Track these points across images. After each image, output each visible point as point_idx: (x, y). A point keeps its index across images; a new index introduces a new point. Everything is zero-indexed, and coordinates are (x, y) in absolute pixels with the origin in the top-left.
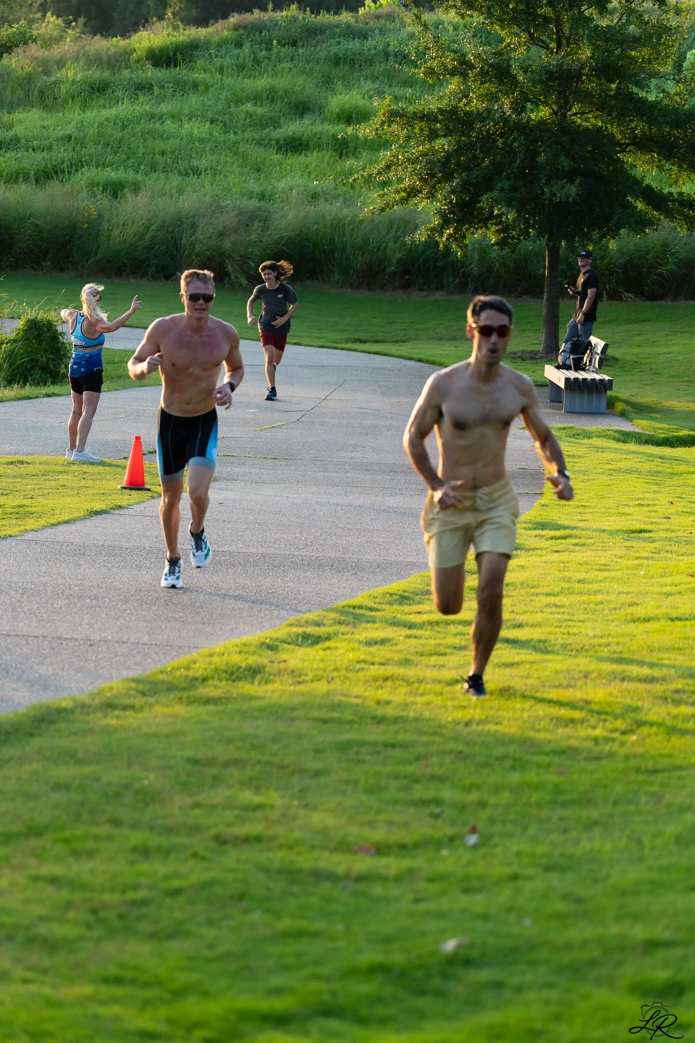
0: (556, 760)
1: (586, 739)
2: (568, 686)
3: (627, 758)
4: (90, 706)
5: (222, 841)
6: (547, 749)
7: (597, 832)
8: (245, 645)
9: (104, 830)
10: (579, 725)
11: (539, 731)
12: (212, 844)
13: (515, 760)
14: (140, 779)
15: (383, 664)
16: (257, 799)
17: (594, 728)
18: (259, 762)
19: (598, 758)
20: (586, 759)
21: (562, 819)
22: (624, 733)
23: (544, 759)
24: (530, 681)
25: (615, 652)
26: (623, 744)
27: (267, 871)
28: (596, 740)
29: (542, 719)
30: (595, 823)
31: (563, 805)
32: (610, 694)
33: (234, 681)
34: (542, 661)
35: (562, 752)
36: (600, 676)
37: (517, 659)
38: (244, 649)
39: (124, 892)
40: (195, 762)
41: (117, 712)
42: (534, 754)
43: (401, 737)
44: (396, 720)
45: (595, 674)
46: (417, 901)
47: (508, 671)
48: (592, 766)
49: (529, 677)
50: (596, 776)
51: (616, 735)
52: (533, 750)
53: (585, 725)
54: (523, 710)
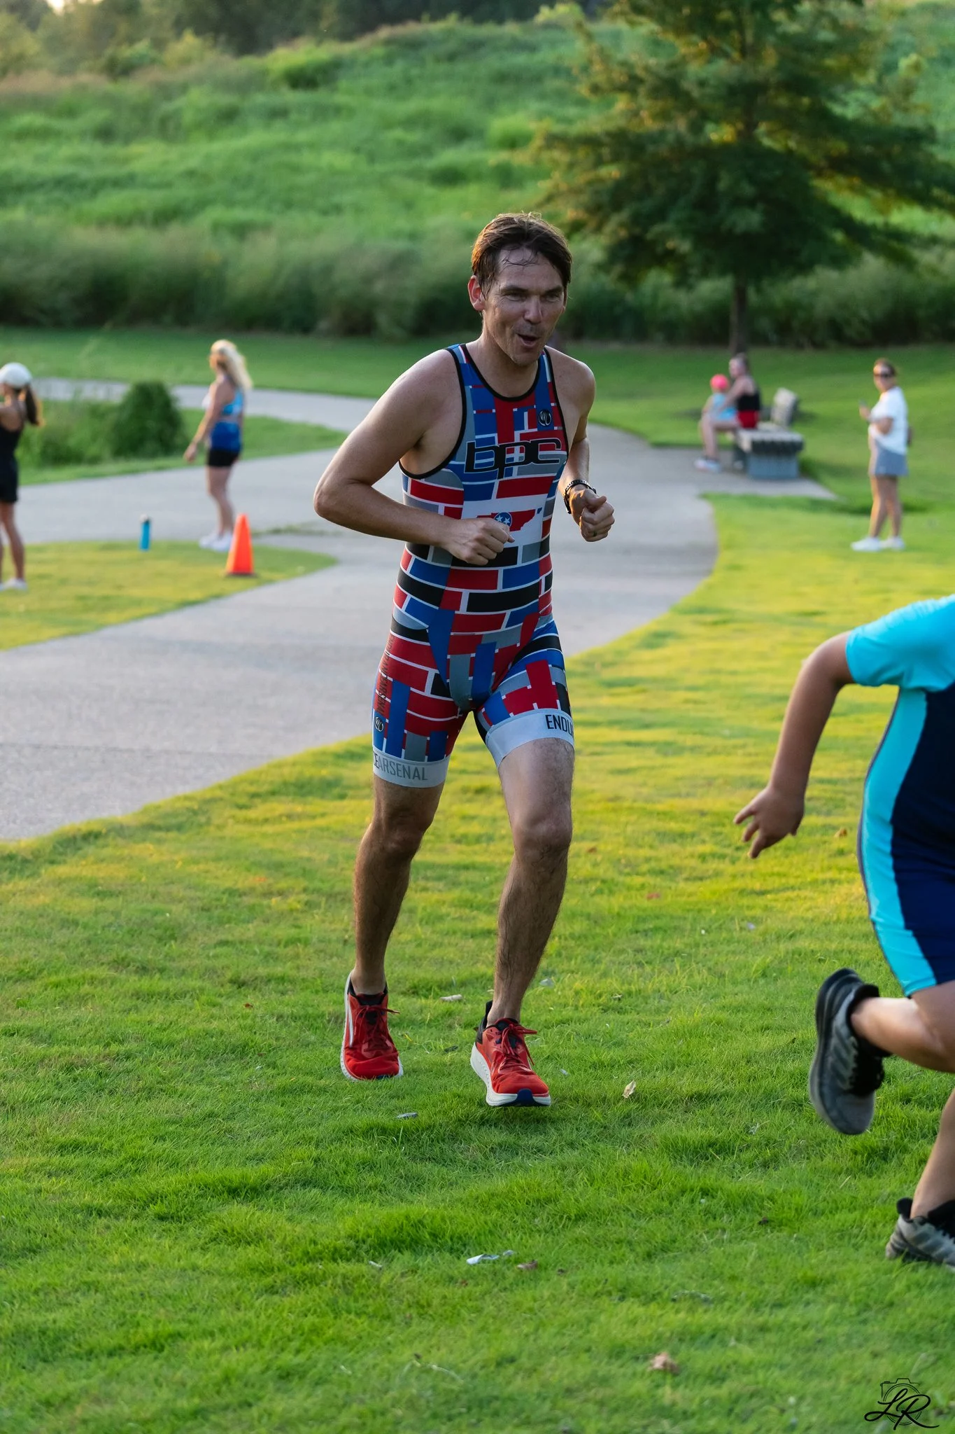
0: (651, 880)
1: (692, 856)
2: (688, 795)
3: (734, 877)
4: (128, 827)
5: (239, 984)
6: (645, 868)
7: (677, 963)
8: (324, 753)
9: (103, 972)
10: (689, 840)
11: (641, 847)
12: (228, 988)
13: (604, 881)
14: (163, 913)
15: (478, 773)
16: (293, 932)
17: (704, 842)
18: (305, 890)
19: (701, 879)
20: (687, 879)
21: (639, 950)
22: (738, 849)
23: (638, 880)
24: (645, 791)
25: (750, 755)
26: (733, 862)
27: (280, 1017)
28: (703, 858)
29: (649, 833)
30: (677, 953)
31: (646, 933)
32: (731, 804)
33: (303, 795)
34: (663, 766)
35: (662, 872)
36: (726, 783)
37: (634, 763)
38: (320, 759)
39: (108, 1045)
40: (231, 892)
41: (158, 834)
42: (629, 874)
43: (479, 859)
44: (478, 839)
45: (720, 781)
46: (447, 1051)
47: (622, 779)
48: (691, 887)
49: (644, 784)
50: (694, 899)
51: (728, 851)
52: (627, 870)
53: (695, 839)
54: (627, 824)
